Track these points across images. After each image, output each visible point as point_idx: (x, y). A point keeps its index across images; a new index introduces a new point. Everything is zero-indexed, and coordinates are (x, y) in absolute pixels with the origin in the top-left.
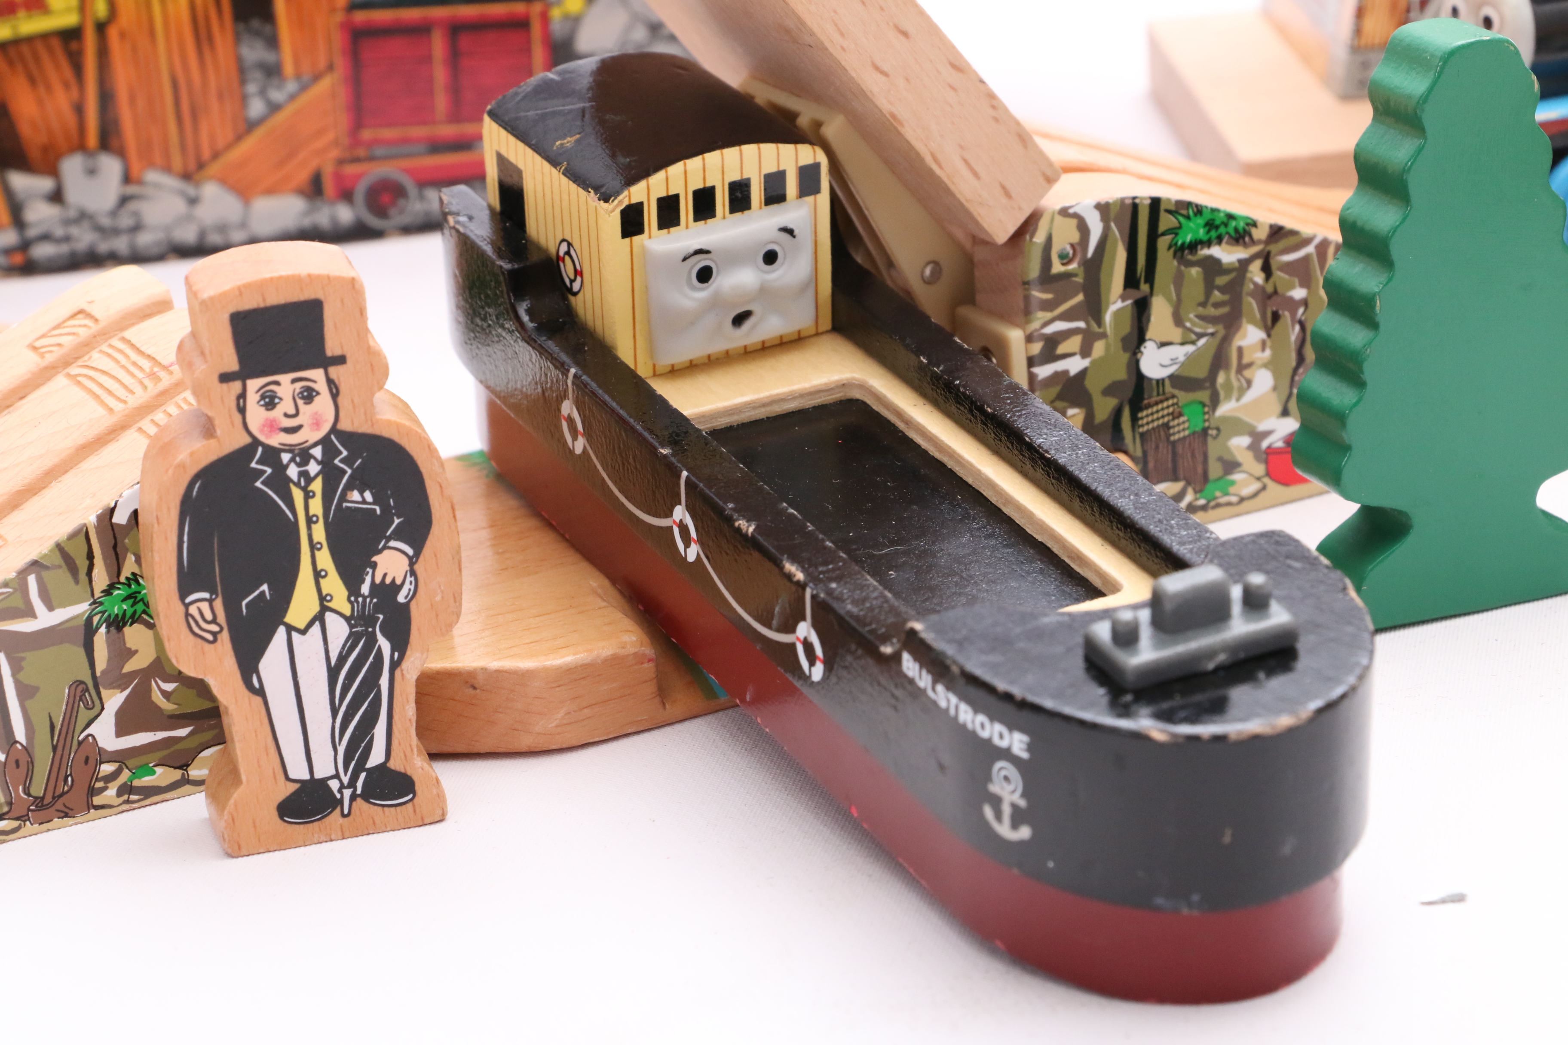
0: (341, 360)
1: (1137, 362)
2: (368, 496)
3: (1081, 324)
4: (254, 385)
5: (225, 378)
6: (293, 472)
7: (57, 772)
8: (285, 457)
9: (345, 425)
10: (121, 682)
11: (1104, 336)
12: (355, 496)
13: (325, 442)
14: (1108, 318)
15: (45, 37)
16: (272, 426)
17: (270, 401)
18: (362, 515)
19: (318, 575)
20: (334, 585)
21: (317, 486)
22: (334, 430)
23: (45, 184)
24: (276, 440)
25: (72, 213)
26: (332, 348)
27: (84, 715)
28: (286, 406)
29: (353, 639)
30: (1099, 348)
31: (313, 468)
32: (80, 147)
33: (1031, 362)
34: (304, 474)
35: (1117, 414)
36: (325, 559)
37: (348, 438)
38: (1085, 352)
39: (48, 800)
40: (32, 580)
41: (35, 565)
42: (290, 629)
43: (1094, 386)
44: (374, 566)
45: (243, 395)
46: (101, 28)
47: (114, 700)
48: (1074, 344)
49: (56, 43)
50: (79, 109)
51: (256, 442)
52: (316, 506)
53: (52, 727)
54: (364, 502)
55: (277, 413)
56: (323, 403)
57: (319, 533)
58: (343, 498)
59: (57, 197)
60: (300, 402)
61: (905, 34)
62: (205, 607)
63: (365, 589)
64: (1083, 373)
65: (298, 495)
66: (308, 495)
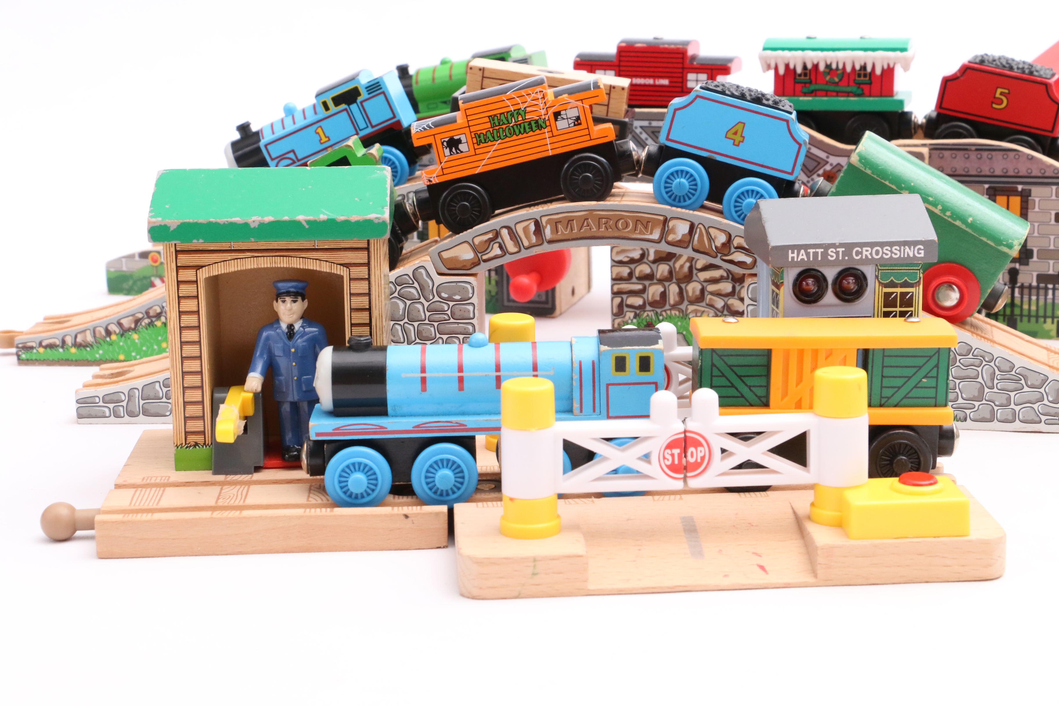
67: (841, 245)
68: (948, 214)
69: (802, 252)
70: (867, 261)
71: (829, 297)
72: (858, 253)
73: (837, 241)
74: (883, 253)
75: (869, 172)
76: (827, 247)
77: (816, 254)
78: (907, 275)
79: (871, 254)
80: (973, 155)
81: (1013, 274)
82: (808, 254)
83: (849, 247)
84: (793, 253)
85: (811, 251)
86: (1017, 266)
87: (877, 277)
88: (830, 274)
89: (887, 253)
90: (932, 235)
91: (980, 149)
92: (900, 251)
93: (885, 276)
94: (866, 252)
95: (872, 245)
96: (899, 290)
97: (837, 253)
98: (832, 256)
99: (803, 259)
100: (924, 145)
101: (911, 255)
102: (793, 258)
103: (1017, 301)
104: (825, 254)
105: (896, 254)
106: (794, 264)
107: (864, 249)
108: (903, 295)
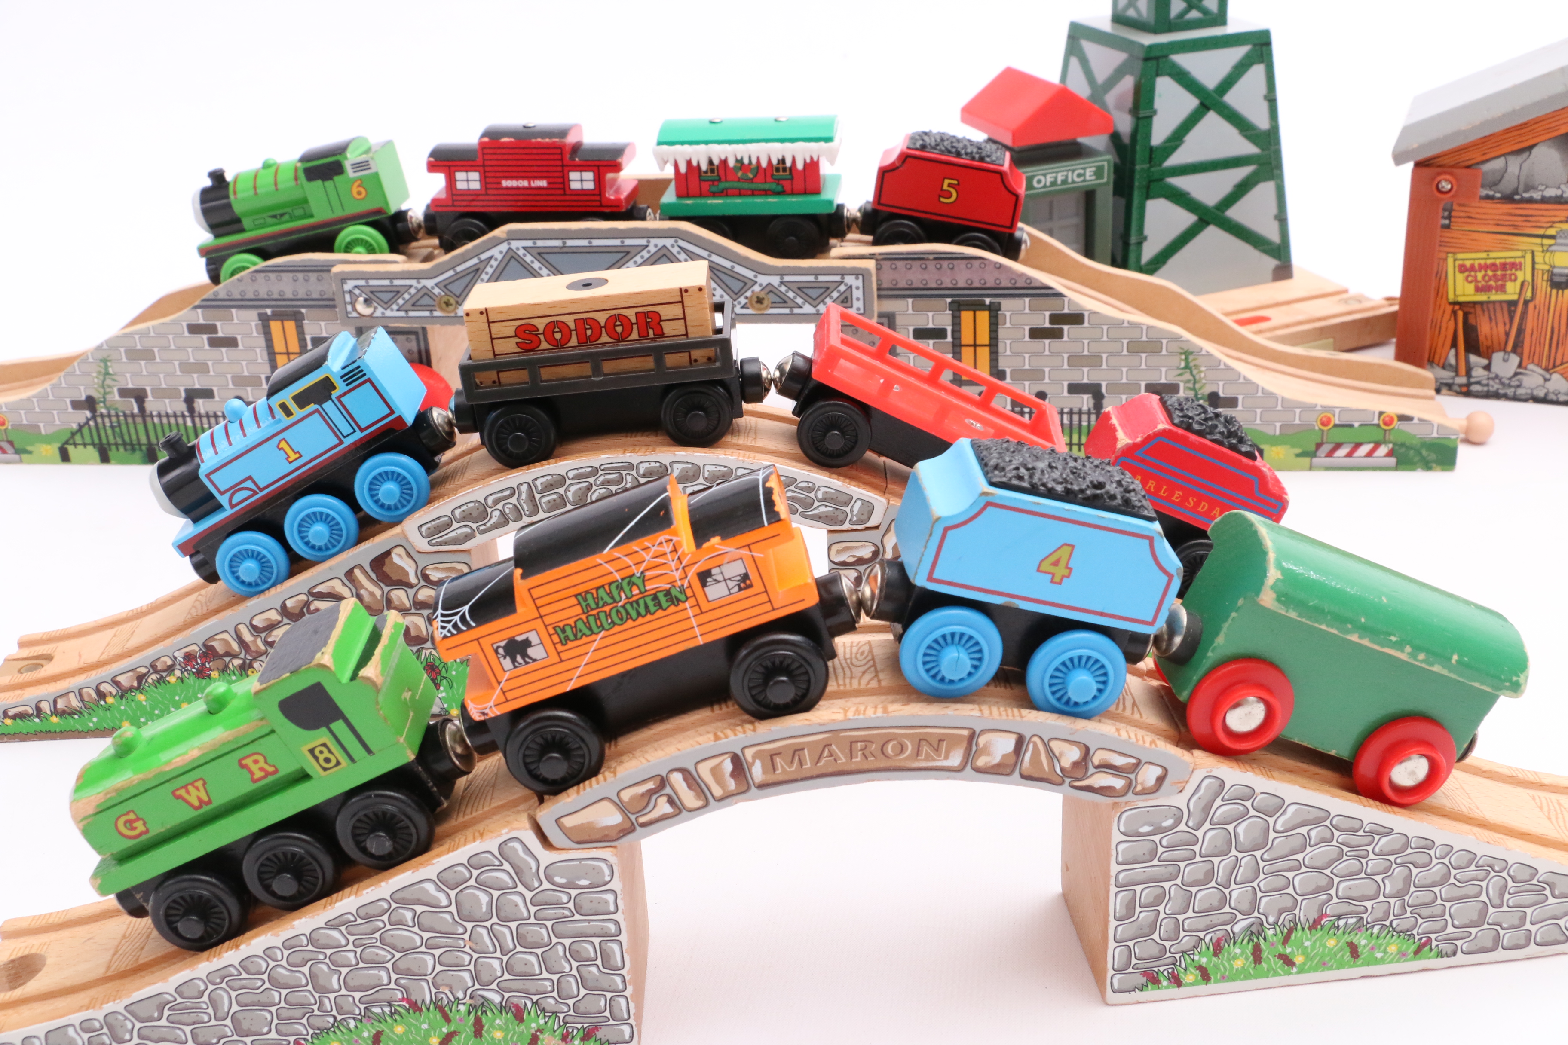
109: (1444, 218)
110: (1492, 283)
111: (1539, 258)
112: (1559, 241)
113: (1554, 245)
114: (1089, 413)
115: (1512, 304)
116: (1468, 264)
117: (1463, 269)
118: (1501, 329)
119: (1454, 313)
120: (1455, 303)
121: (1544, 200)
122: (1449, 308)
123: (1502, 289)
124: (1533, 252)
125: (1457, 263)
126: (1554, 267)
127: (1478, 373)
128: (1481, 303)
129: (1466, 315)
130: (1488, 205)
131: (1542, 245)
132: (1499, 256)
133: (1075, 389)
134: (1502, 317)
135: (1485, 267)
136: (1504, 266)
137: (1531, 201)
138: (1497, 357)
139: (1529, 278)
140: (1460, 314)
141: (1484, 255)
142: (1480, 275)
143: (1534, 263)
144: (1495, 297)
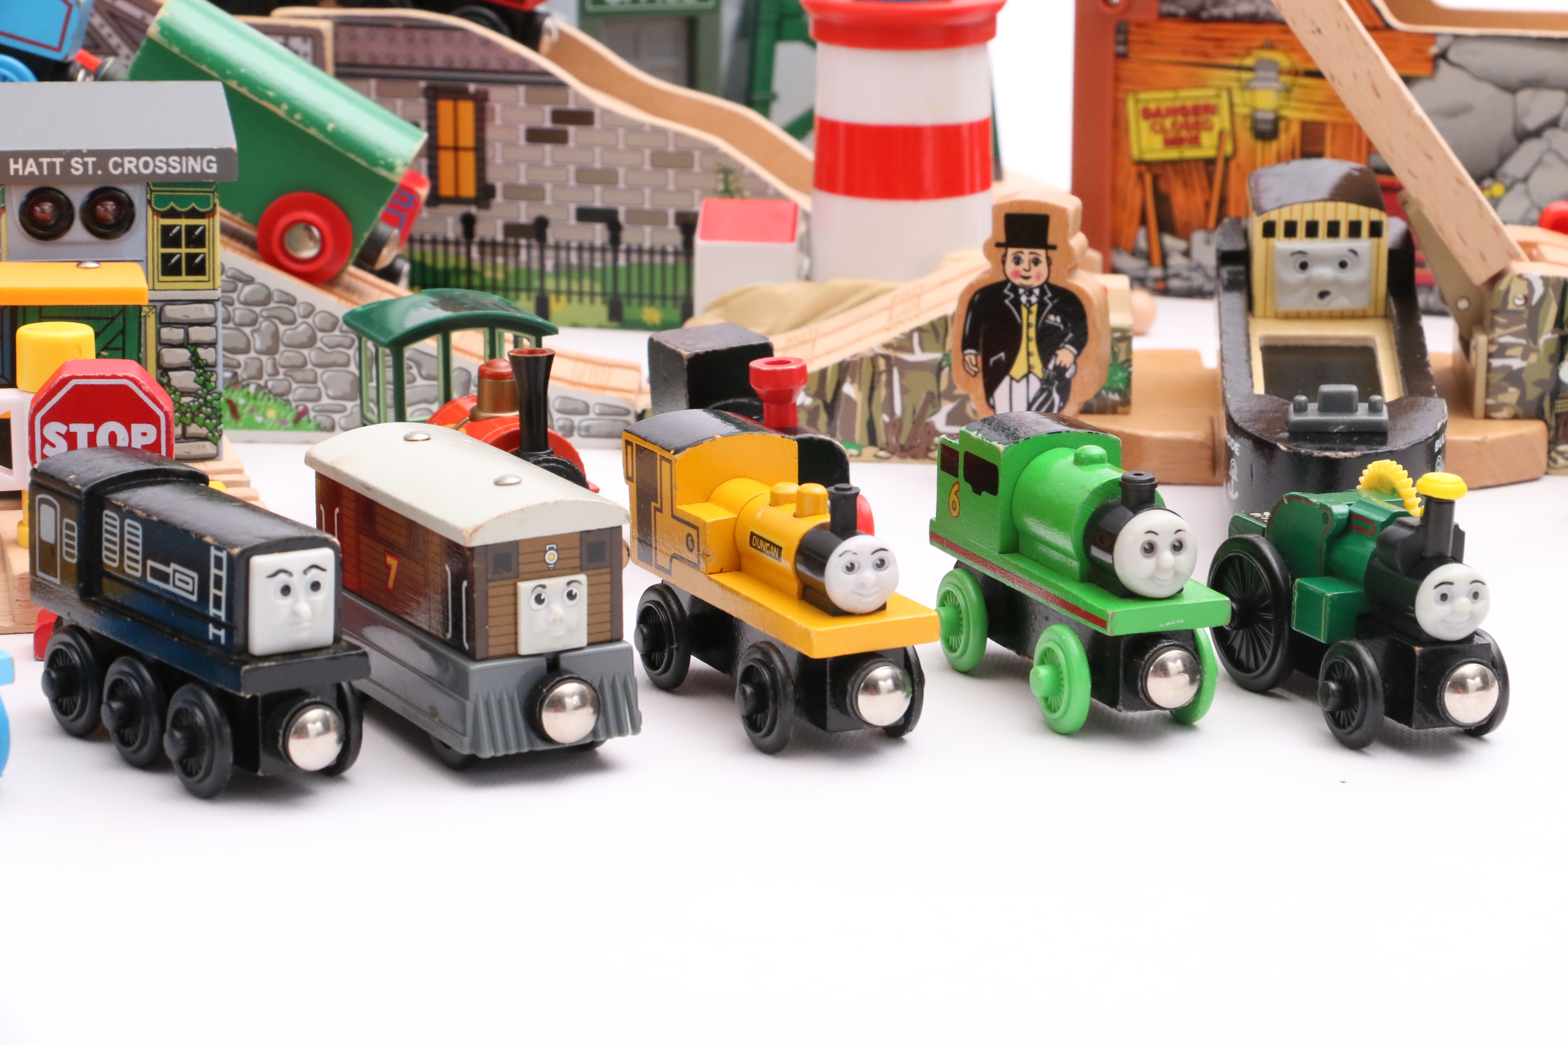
0: (1054, 247)
1: (1557, 372)
2: (1058, 319)
3: (1523, 341)
4: (1011, 251)
5: (998, 245)
6: (1024, 299)
7: (913, 435)
8: (1021, 291)
9: (1052, 281)
10: (952, 398)
11: (1537, 351)
12: (1052, 318)
13: (1041, 287)
14: (1541, 341)
15: (1196, 161)
16: (1017, 274)
17: (1018, 261)
18: (1053, 328)
19: (1029, 354)
20: (1036, 360)
21: (1034, 309)
22: (1046, 282)
23: (1181, 245)
24: (1018, 281)
25: (1193, 264)
26: (1051, 239)
27: (930, 409)
28: (1025, 265)
29: (1042, 391)
30: (1533, 358)
31: (1034, 299)
32: (1204, 226)
33: (1490, 355)
34: (1029, 301)
35: (1541, 398)
36: (1033, 347)
37: (1053, 288)
38: (1524, 357)
39: (906, 448)
40: (916, 337)
41: (920, 330)
42: (1012, 378)
43: (1529, 379)
44: (1056, 356)
45: (1005, 256)
46: (1227, 160)
47: (947, 407)
48: (1518, 351)
49: (1201, 165)
50: (1207, 205)
51: (1007, 281)
52: (1033, 319)
53: (914, 412)
54: (1056, 322)
55: (1020, 268)
56: (1043, 267)
57: (1032, 333)
58: (1046, 318)
59: (1187, 253)
60: (1032, 265)
61: (1430, 158)
62: (973, 358)
63: (1051, 366)
64: (1521, 371)
65: (1024, 311)
66: (1029, 312)
67: (91, 153)
68: (298, 116)
69: (31, 161)
70: (132, 178)
71: (78, 231)
72: (116, 166)
73: (84, 147)
74: (155, 166)
75: (176, 50)
76: (69, 155)
77: (52, 166)
78: (197, 200)
79: (137, 167)
80: (401, 36)
81: (468, 222)
82: (39, 166)
83: (103, 156)
84: (16, 162)
85: (45, 161)
86: (473, 210)
87: (149, 202)
88: (78, 197)
89: (160, 166)
90: (231, 142)
91: (412, 25)
92: (180, 163)
93: (161, 201)
94: (130, 164)
95: (137, 154)
96: (184, 222)
97: (85, 165)
98: (77, 170)
99: (32, 173)
100: (326, 18)
101: (198, 170)
102: (16, 170)
103: (476, 266)
104: (66, 166)
105: (174, 168)
106: (19, 180)
107: (127, 159)
108: (191, 229)
109: (1118, 43)
110: (1184, 134)
111: (1237, 98)
112: (1261, 74)
113: (1256, 79)
114: (603, 250)
115: (1209, 163)
116: (1153, 106)
117: (1147, 114)
118: (1199, 198)
119: (1140, 176)
120: (1140, 163)
121: (1238, 19)
122: (1133, 171)
123: (1195, 141)
124: (1230, 91)
125: (1141, 106)
126: (1255, 110)
127: (1176, 261)
128: (1173, 163)
129: (1156, 179)
130: (1168, 24)
131: (1239, 80)
132: (1190, 96)
133: (586, 215)
134: (1198, 180)
135: (1172, 112)
136: (1197, 110)
137: (1221, 20)
138: (1198, 237)
139: (1227, 125)
140: (1148, 178)
141: (1168, 94)
142: (1168, 122)
143: (1232, 105)
144: (1190, 153)
